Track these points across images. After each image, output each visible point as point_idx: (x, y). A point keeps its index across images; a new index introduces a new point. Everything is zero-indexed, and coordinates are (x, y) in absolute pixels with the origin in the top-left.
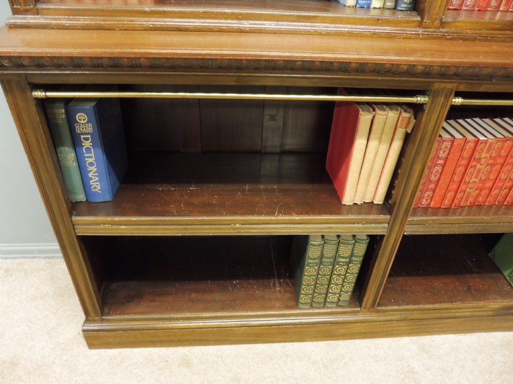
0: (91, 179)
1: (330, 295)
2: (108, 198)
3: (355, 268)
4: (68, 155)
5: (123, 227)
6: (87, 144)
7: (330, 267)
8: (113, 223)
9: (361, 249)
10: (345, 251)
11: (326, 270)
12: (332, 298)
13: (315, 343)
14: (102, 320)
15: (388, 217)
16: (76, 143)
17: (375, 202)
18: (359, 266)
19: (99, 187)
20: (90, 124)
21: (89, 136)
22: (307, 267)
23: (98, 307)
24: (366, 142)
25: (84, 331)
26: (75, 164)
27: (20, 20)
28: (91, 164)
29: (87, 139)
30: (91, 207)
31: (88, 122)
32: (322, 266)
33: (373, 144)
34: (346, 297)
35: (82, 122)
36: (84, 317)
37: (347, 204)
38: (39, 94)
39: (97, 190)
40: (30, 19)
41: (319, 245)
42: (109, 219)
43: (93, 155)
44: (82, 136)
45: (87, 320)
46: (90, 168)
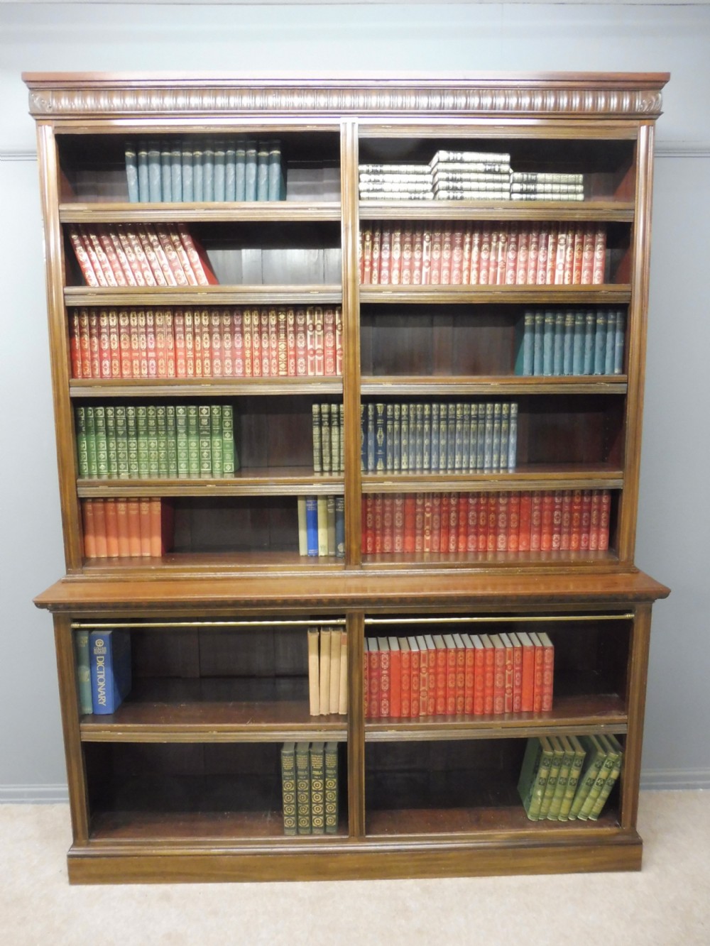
0: (100, 693)
1: (314, 817)
2: (110, 710)
3: (332, 783)
4: (85, 673)
5: (119, 733)
6: (100, 664)
7: (307, 781)
8: (112, 730)
9: (332, 760)
10: (317, 762)
11: (303, 785)
12: (318, 822)
13: (306, 882)
14: (88, 844)
15: (345, 724)
16: (92, 663)
17: (340, 713)
18: (335, 780)
19: (104, 701)
20: (105, 648)
21: (103, 657)
22: (284, 781)
23: (87, 826)
24: (317, 657)
25: (70, 856)
26: (89, 680)
27: (70, 577)
28: (101, 680)
29: (100, 659)
30: (95, 717)
31: (103, 646)
32: (299, 780)
33: (324, 658)
34: (332, 821)
35: (100, 646)
36: (71, 842)
37: (314, 715)
38: (76, 625)
39: (102, 703)
40: (78, 577)
41: (290, 755)
42: (109, 725)
43: (104, 672)
44: (98, 657)
45: (75, 844)
46: (100, 684)
